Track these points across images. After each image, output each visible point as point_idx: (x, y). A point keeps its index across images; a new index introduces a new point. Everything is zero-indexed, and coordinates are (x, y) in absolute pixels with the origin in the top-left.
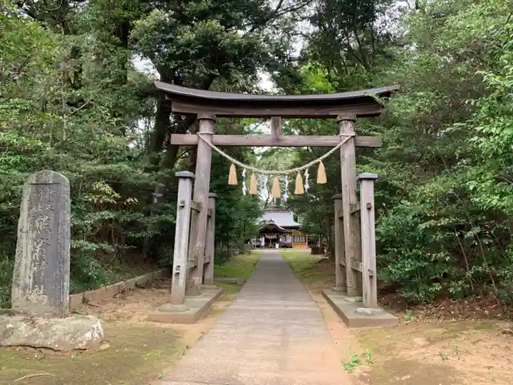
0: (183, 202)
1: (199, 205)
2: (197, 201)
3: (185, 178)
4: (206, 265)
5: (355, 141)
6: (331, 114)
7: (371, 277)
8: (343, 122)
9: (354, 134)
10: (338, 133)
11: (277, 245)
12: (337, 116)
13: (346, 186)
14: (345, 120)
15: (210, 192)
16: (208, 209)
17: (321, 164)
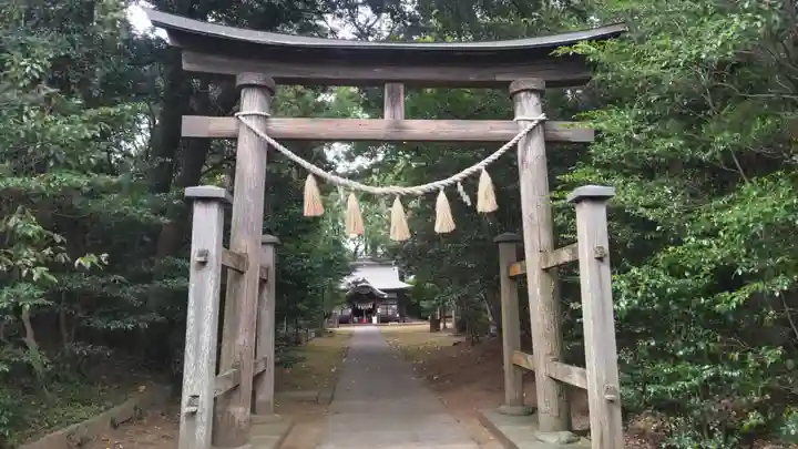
0: (204, 253)
1: (241, 258)
2: (237, 252)
3: (206, 200)
4: (257, 378)
5: (544, 130)
6: (499, 78)
7: (608, 401)
8: (523, 94)
10: (512, 116)
11: (375, 319)
12: (510, 82)
13: (531, 217)
14: (526, 90)
15: (264, 233)
16: (262, 267)
17: (485, 174)
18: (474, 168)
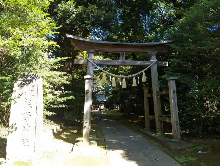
3: (88, 79)
5: (157, 63)
8: (152, 55)
9: (156, 60)
11: (98, 109)
12: (149, 52)
17: (144, 73)
18: (141, 72)
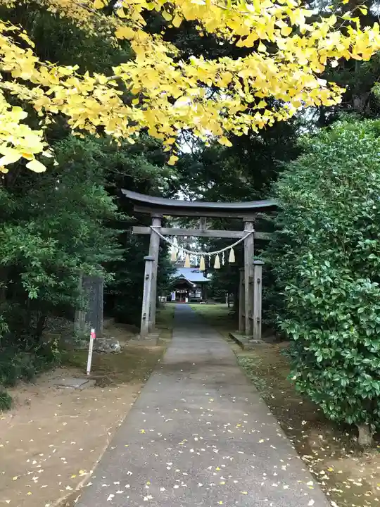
0: (148, 275)
3: (149, 260)
5: (254, 235)
6: (239, 217)
7: (258, 322)
8: (247, 223)
9: (253, 231)
10: (243, 230)
11: (187, 300)
12: (243, 218)
17: (232, 250)
18: (229, 247)
